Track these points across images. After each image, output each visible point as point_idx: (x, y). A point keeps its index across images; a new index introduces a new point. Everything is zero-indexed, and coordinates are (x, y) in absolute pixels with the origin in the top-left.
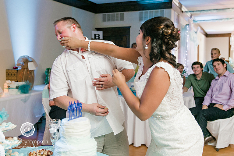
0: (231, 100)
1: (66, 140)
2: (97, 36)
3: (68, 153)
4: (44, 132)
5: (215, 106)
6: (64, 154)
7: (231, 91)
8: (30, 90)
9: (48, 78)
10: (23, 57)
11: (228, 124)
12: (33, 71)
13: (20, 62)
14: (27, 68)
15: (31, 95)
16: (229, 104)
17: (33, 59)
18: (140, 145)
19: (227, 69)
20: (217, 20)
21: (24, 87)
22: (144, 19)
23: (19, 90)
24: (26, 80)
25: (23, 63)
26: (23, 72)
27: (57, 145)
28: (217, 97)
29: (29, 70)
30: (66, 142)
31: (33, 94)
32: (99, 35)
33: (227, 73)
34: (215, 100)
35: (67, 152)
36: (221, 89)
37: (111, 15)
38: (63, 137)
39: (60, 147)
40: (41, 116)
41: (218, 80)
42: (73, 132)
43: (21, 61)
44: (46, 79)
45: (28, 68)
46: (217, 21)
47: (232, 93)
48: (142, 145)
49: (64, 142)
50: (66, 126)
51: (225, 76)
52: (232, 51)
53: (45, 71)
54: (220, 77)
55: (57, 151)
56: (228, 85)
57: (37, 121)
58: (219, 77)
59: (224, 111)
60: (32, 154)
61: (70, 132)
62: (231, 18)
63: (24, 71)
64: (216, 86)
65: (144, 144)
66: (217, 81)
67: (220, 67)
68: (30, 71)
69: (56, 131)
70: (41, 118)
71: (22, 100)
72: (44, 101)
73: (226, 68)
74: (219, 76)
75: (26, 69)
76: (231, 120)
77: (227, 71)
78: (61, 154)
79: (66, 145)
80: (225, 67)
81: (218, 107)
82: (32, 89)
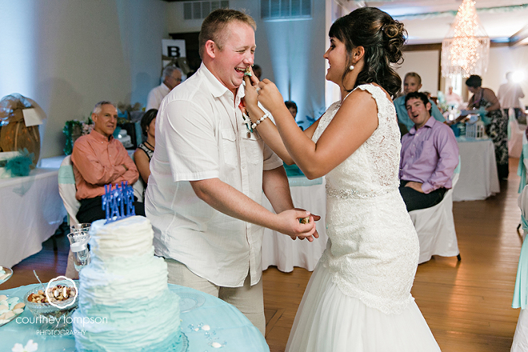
0: (437, 173)
1: (102, 263)
2: (174, 51)
3: (107, 289)
4: (68, 254)
5: (407, 185)
6: (100, 291)
7: (438, 156)
8: (33, 168)
9: (70, 143)
10: (9, 98)
11: (431, 219)
12: (37, 127)
13: (4, 109)
14: (21, 122)
15: (36, 179)
16: (433, 180)
17: (34, 102)
18: (266, 268)
19: (432, 113)
20: (415, 15)
21: (19, 163)
22: (270, 12)
23: (7, 169)
24: (22, 148)
25: (12, 111)
26: (12, 129)
27: (85, 275)
28: (411, 168)
29: (27, 125)
30: (103, 268)
31: (38, 176)
32: (178, 49)
33: (430, 122)
34: (408, 175)
35: (104, 286)
36: (419, 152)
37: (201, 5)
38: (95, 257)
39: (91, 277)
40: (60, 222)
41: (414, 135)
42: (116, 247)
43: (8, 107)
44: (67, 144)
45: (24, 121)
46: (415, 17)
47: (440, 160)
48: (270, 267)
49: (99, 268)
50: (100, 235)
51: (428, 127)
52: (444, 78)
53: (63, 128)
54: (418, 130)
55: (85, 286)
56: (432, 144)
57: (53, 233)
58: (416, 129)
59: (424, 193)
60: (36, 298)
61: (110, 248)
62: (442, 12)
63: (16, 128)
64: (410, 147)
65: (273, 264)
66: (411, 137)
67: (420, 110)
68: (28, 127)
69: (84, 248)
70: (61, 227)
71: (15, 191)
72: (63, 189)
73: (430, 111)
74: (416, 127)
75: (18, 125)
76: (436, 211)
77: (432, 117)
78: (93, 292)
79: (104, 272)
80: (428, 109)
81: (412, 187)
82: (37, 166)
